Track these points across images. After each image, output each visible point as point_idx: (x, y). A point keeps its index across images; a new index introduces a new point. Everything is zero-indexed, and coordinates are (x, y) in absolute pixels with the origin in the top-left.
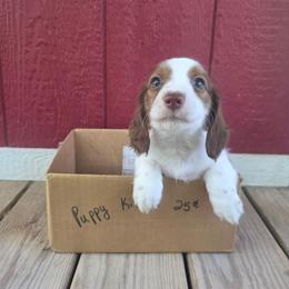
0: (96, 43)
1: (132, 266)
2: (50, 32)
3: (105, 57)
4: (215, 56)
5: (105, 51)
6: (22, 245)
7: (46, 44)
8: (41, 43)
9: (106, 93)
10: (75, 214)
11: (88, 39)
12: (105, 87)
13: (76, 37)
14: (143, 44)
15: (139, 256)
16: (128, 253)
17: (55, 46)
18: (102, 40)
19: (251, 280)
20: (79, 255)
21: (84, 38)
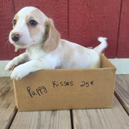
0: (65, 5)
3: (68, 12)
4: (123, 10)
5: (68, 9)
9: (68, 31)
11: (60, 3)
12: (68, 28)
14: (87, 5)
17: (43, 7)
21: (58, 3)
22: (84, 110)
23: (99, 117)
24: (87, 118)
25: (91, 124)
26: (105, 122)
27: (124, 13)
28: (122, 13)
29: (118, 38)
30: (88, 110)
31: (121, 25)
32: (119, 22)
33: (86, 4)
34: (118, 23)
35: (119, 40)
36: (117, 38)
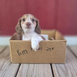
1: (36, 67)
6: (4, 62)
10: (18, 52)
15: (38, 64)
16: (34, 64)
19: (70, 70)
20: (20, 64)
22: (28, 64)
23: (34, 67)
24: (27, 67)
25: (28, 70)
26: (36, 69)
30: (29, 64)
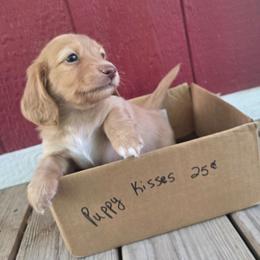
0: (63, 22)
2: (11, 25)
7: (12, 40)
8: (7, 39)
11: (53, 21)
13: (40, 22)
14: (110, 10)
17: (22, 38)
18: (68, 18)
21: (49, 21)
27: (189, 8)
28: (186, 9)
29: (191, 62)
31: (190, 34)
32: (185, 27)
33: (106, 8)
34: (184, 31)
35: (195, 64)
36: (188, 60)
